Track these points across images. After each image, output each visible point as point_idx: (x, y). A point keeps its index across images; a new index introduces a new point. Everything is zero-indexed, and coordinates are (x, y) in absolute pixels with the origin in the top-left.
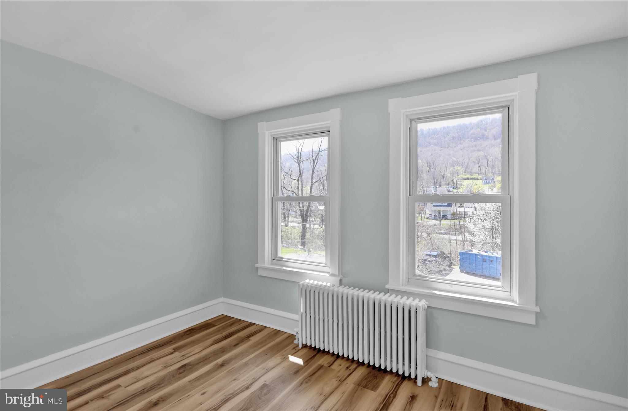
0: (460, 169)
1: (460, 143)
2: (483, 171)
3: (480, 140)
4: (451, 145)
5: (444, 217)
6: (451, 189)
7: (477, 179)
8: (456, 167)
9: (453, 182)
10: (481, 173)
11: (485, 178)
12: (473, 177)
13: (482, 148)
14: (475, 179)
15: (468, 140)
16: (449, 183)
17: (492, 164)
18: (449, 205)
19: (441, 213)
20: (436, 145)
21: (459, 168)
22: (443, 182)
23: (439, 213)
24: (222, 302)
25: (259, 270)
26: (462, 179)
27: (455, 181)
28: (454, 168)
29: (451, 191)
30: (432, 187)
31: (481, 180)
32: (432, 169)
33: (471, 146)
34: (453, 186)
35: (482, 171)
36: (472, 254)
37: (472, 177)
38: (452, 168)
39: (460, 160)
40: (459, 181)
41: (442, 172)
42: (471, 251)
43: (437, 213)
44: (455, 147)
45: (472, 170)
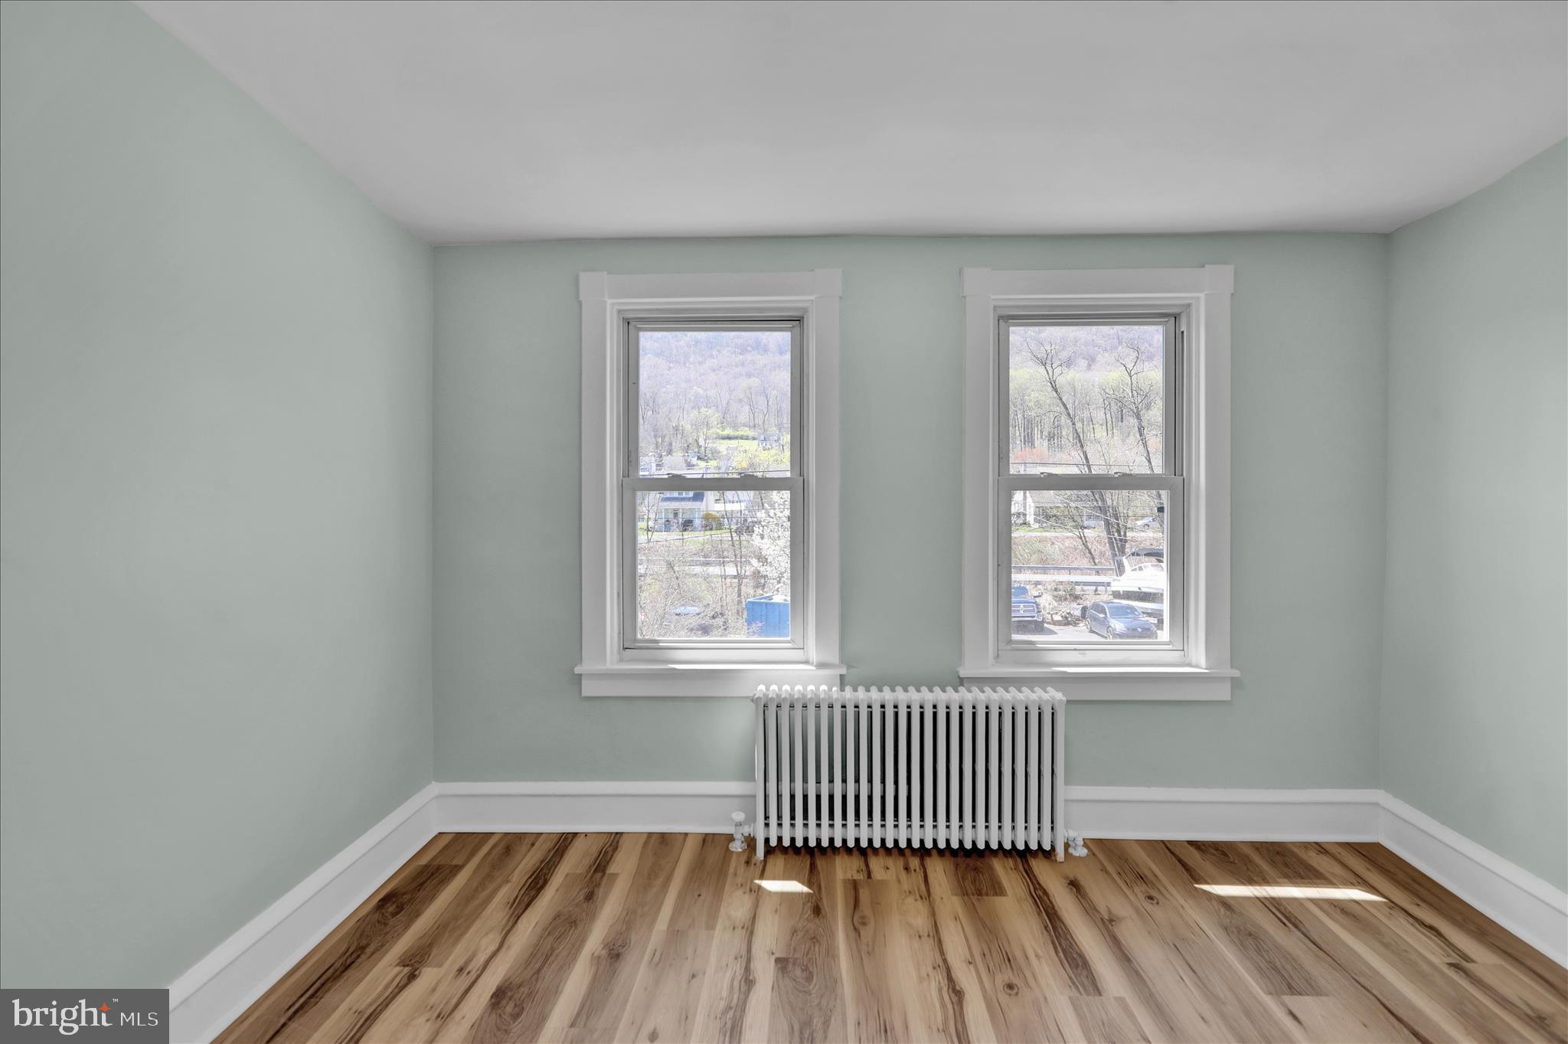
0: (714, 415)
1: (712, 356)
2: (759, 420)
3: (753, 352)
4: (691, 359)
5: (687, 525)
6: (694, 461)
7: (747, 438)
8: (703, 410)
9: (698, 443)
10: (755, 426)
11: (762, 438)
12: (740, 433)
13: (756, 369)
14: (742, 438)
15: (728, 351)
16: (688, 446)
17: (776, 406)
18: (698, 497)
19: (680, 515)
20: (658, 355)
21: (710, 412)
22: (676, 443)
23: (676, 515)
24: (438, 797)
25: (584, 682)
26: (716, 438)
27: (702, 442)
28: (699, 412)
29: (694, 466)
30: (650, 454)
31: (756, 442)
32: (650, 413)
33: (734, 363)
34: (698, 452)
35: (756, 422)
36: (771, 604)
37: (737, 433)
38: (695, 412)
39: (712, 393)
40: (710, 441)
41: (672, 420)
42: (770, 598)
43: (671, 516)
44: (700, 363)
45: (736, 417)
